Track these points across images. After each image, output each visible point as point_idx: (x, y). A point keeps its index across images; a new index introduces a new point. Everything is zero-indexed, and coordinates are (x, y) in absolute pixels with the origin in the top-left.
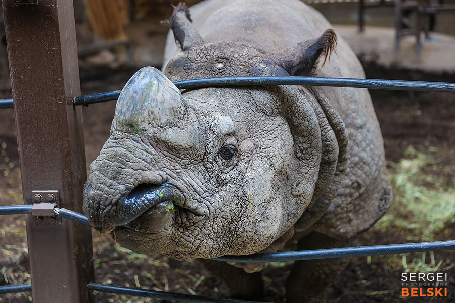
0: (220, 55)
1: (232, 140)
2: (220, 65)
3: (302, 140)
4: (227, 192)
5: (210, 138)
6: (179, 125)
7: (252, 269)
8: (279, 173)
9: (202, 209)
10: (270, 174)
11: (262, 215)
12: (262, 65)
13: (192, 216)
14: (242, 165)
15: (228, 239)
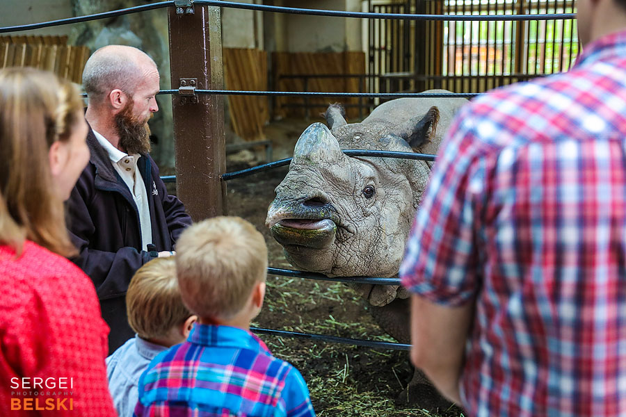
0: (356, 131)
1: (372, 182)
2: (358, 137)
3: (418, 195)
4: (370, 221)
5: (358, 178)
6: (340, 164)
7: (376, 303)
8: (403, 215)
9: (352, 228)
10: (397, 214)
11: (391, 243)
12: (389, 137)
13: (345, 231)
14: (379, 203)
15: (367, 260)
